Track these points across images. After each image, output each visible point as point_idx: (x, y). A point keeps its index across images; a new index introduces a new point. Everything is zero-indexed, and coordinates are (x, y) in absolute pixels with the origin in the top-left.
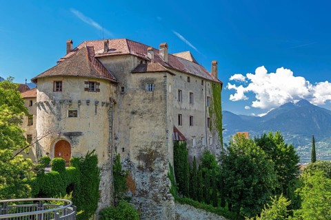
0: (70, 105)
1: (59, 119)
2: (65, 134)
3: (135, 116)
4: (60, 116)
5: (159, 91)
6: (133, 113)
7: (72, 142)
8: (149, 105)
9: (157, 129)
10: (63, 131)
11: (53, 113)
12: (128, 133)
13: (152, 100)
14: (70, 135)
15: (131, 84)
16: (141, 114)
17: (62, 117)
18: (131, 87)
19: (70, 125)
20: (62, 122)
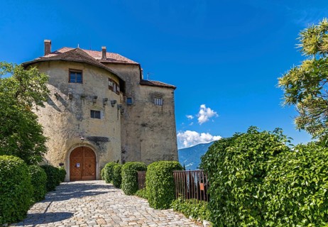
0: (94, 103)
1: (80, 119)
2: (89, 139)
3: (146, 129)
4: (81, 114)
5: (168, 106)
6: (144, 125)
7: (100, 149)
8: (159, 119)
9: (168, 142)
10: (86, 135)
11: (70, 110)
12: (138, 145)
13: (162, 114)
14: (96, 140)
15: (139, 95)
16: (152, 127)
17: (84, 116)
18: (140, 99)
19: (95, 128)
20: (84, 124)
